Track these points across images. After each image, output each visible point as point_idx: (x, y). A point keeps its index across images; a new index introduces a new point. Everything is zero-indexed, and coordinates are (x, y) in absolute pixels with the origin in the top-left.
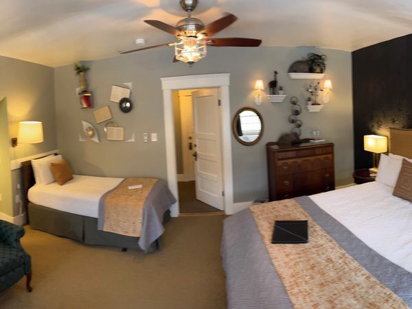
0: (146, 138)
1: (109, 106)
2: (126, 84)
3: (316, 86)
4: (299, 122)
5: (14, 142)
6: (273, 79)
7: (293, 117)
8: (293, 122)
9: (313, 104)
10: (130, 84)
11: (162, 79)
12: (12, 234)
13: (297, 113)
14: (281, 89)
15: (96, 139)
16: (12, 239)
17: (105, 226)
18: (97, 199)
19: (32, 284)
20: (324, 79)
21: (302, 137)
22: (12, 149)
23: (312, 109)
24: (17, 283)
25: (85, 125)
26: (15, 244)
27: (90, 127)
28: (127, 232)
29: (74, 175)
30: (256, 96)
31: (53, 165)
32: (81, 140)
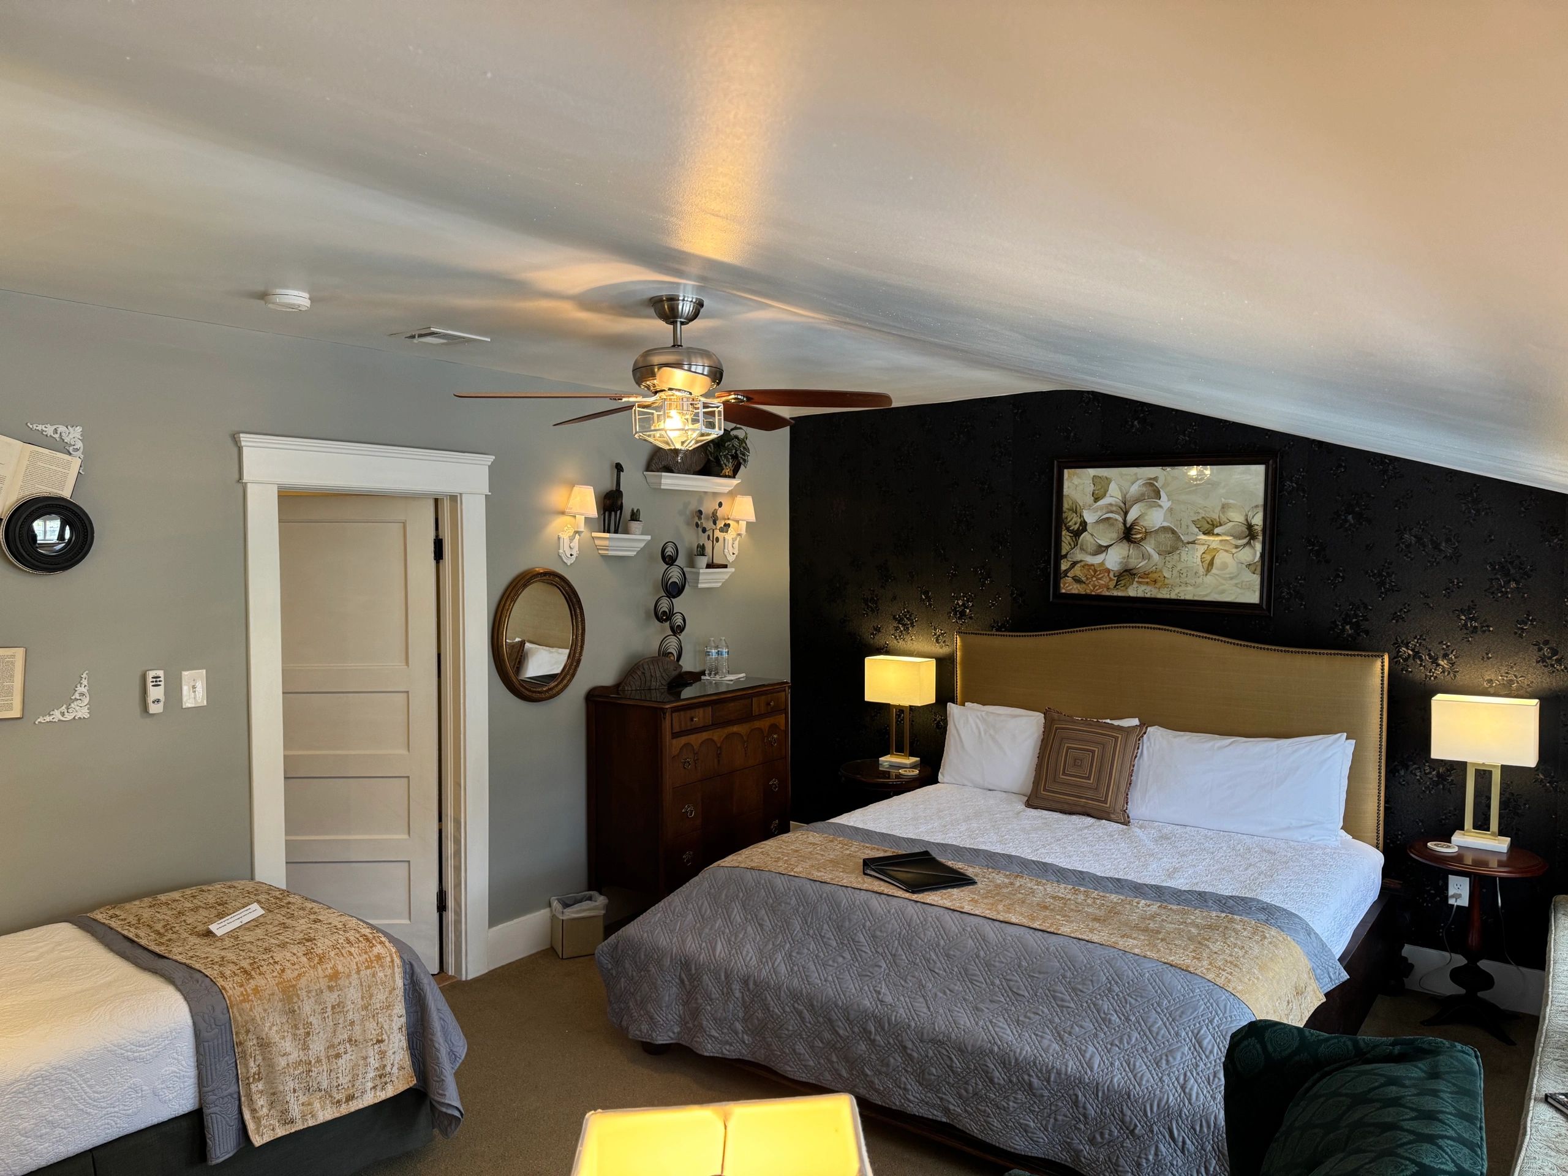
0: (157, 693)
2: (50, 429)
3: (716, 511)
4: (679, 621)
6: (608, 485)
7: (664, 605)
8: (664, 617)
9: (709, 566)
10: (70, 434)
11: (246, 438)
13: (674, 590)
14: (635, 516)
20: (732, 494)
21: (688, 664)
23: (708, 579)
30: (565, 536)
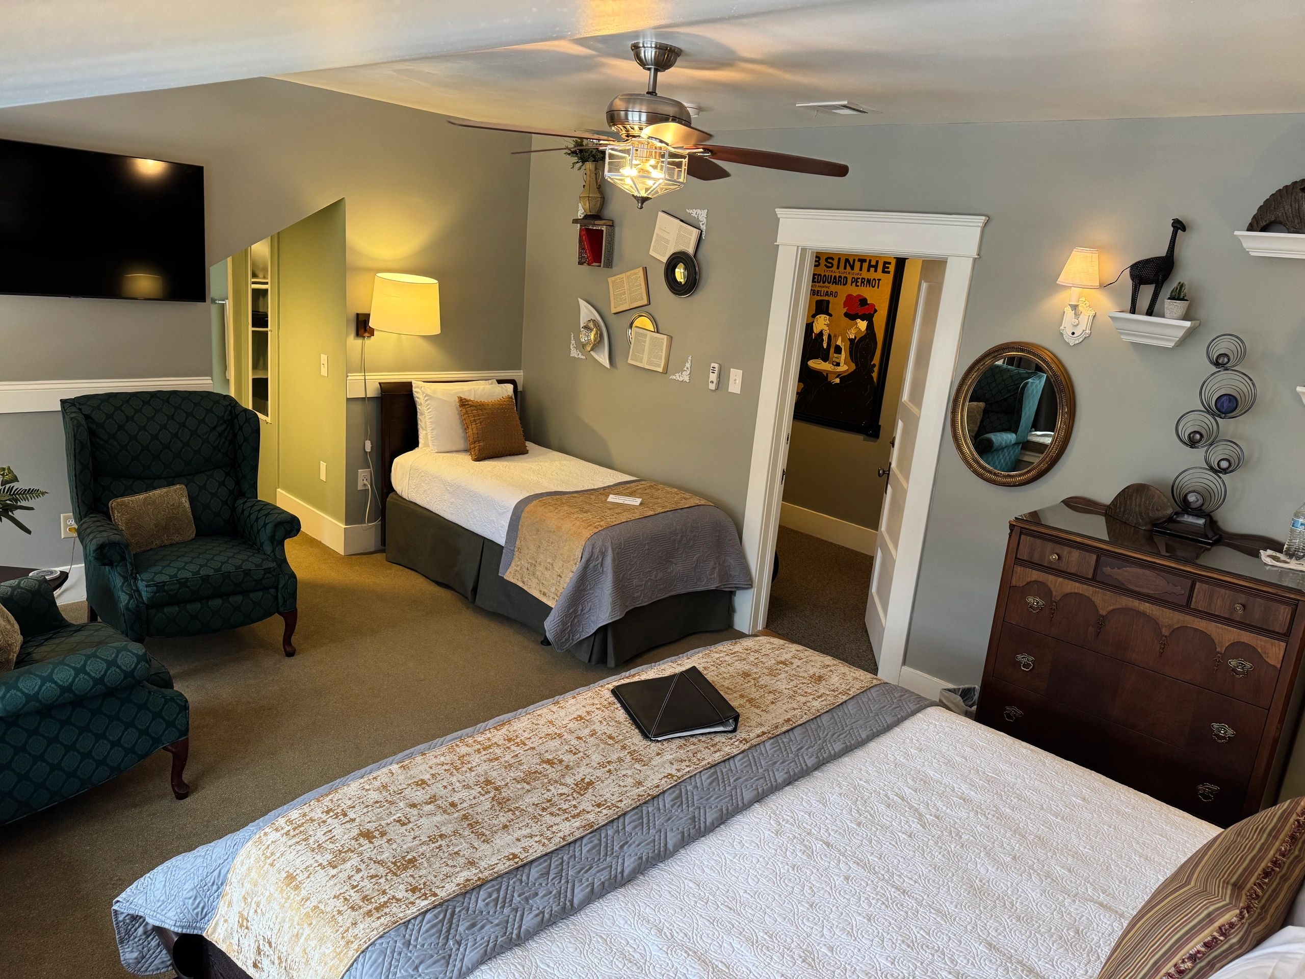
0: (713, 377)
1: (645, 270)
2: (694, 212)
5: (362, 325)
10: (701, 215)
11: (779, 212)
12: (265, 525)
15: (603, 358)
16: (264, 535)
17: (511, 570)
18: (512, 503)
19: (294, 639)
22: (354, 343)
24: (254, 625)
25: (586, 312)
26: (268, 548)
27: (595, 322)
28: (545, 594)
29: (529, 445)
31: (463, 403)
32: (574, 353)
